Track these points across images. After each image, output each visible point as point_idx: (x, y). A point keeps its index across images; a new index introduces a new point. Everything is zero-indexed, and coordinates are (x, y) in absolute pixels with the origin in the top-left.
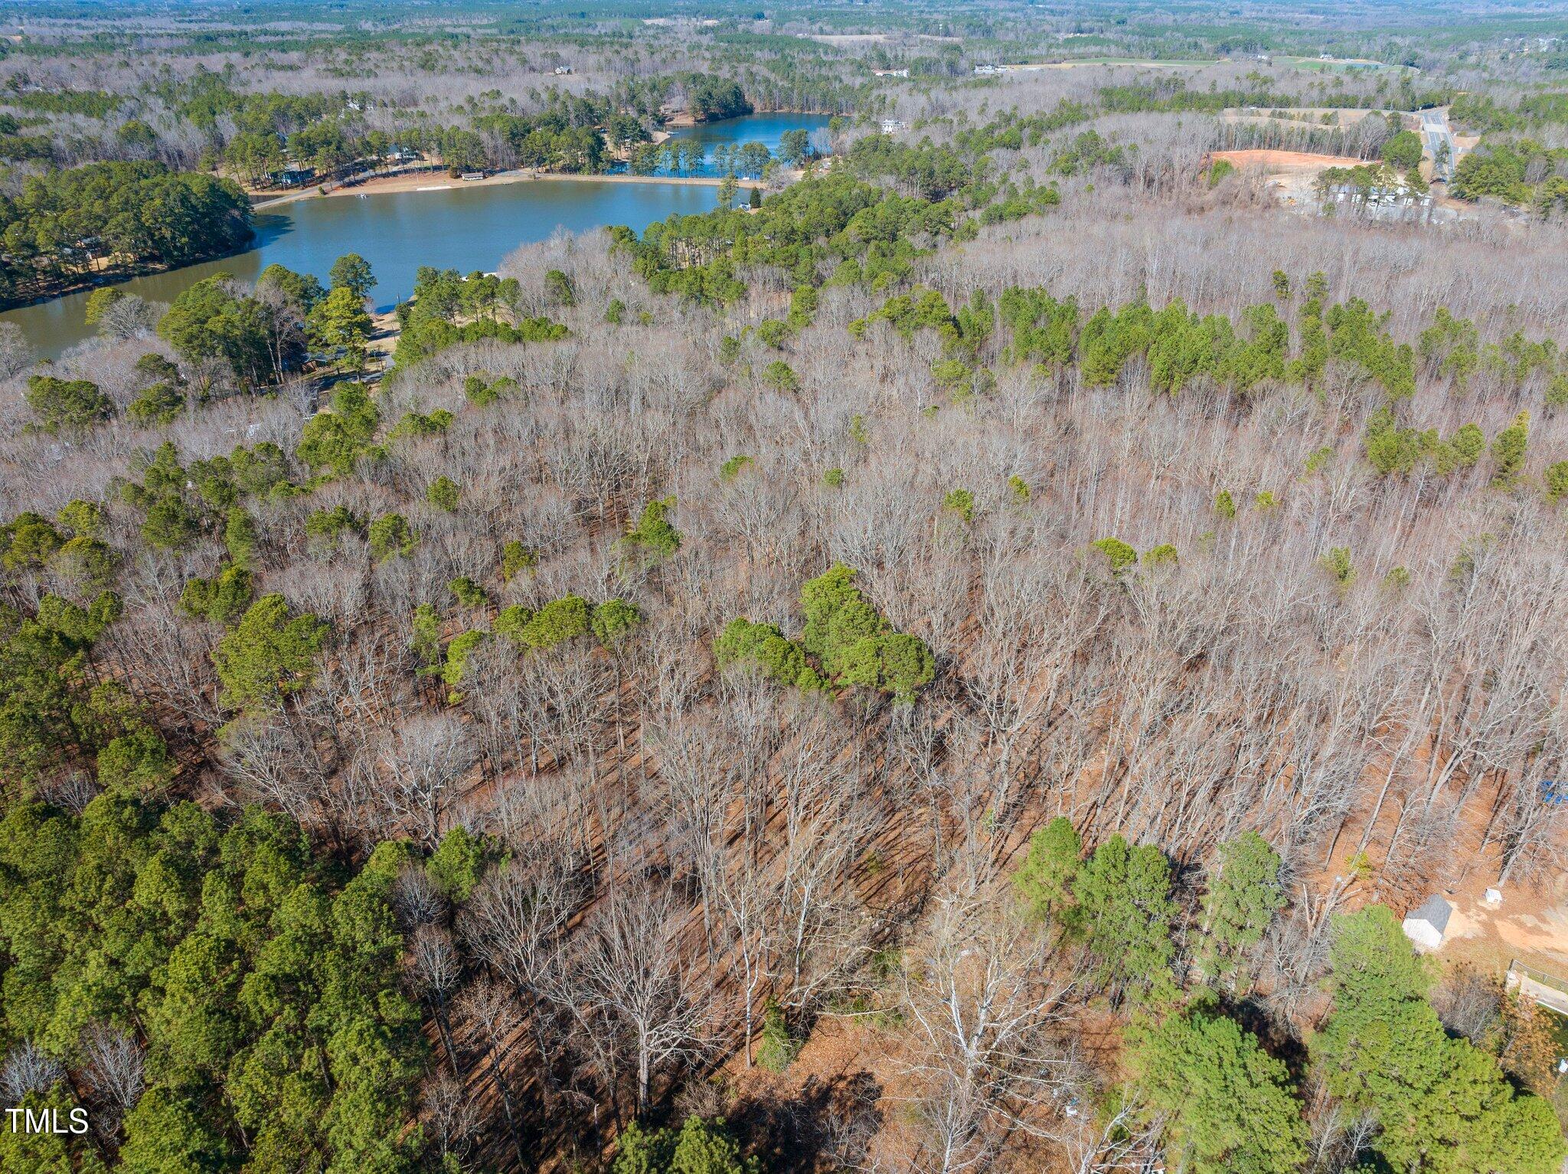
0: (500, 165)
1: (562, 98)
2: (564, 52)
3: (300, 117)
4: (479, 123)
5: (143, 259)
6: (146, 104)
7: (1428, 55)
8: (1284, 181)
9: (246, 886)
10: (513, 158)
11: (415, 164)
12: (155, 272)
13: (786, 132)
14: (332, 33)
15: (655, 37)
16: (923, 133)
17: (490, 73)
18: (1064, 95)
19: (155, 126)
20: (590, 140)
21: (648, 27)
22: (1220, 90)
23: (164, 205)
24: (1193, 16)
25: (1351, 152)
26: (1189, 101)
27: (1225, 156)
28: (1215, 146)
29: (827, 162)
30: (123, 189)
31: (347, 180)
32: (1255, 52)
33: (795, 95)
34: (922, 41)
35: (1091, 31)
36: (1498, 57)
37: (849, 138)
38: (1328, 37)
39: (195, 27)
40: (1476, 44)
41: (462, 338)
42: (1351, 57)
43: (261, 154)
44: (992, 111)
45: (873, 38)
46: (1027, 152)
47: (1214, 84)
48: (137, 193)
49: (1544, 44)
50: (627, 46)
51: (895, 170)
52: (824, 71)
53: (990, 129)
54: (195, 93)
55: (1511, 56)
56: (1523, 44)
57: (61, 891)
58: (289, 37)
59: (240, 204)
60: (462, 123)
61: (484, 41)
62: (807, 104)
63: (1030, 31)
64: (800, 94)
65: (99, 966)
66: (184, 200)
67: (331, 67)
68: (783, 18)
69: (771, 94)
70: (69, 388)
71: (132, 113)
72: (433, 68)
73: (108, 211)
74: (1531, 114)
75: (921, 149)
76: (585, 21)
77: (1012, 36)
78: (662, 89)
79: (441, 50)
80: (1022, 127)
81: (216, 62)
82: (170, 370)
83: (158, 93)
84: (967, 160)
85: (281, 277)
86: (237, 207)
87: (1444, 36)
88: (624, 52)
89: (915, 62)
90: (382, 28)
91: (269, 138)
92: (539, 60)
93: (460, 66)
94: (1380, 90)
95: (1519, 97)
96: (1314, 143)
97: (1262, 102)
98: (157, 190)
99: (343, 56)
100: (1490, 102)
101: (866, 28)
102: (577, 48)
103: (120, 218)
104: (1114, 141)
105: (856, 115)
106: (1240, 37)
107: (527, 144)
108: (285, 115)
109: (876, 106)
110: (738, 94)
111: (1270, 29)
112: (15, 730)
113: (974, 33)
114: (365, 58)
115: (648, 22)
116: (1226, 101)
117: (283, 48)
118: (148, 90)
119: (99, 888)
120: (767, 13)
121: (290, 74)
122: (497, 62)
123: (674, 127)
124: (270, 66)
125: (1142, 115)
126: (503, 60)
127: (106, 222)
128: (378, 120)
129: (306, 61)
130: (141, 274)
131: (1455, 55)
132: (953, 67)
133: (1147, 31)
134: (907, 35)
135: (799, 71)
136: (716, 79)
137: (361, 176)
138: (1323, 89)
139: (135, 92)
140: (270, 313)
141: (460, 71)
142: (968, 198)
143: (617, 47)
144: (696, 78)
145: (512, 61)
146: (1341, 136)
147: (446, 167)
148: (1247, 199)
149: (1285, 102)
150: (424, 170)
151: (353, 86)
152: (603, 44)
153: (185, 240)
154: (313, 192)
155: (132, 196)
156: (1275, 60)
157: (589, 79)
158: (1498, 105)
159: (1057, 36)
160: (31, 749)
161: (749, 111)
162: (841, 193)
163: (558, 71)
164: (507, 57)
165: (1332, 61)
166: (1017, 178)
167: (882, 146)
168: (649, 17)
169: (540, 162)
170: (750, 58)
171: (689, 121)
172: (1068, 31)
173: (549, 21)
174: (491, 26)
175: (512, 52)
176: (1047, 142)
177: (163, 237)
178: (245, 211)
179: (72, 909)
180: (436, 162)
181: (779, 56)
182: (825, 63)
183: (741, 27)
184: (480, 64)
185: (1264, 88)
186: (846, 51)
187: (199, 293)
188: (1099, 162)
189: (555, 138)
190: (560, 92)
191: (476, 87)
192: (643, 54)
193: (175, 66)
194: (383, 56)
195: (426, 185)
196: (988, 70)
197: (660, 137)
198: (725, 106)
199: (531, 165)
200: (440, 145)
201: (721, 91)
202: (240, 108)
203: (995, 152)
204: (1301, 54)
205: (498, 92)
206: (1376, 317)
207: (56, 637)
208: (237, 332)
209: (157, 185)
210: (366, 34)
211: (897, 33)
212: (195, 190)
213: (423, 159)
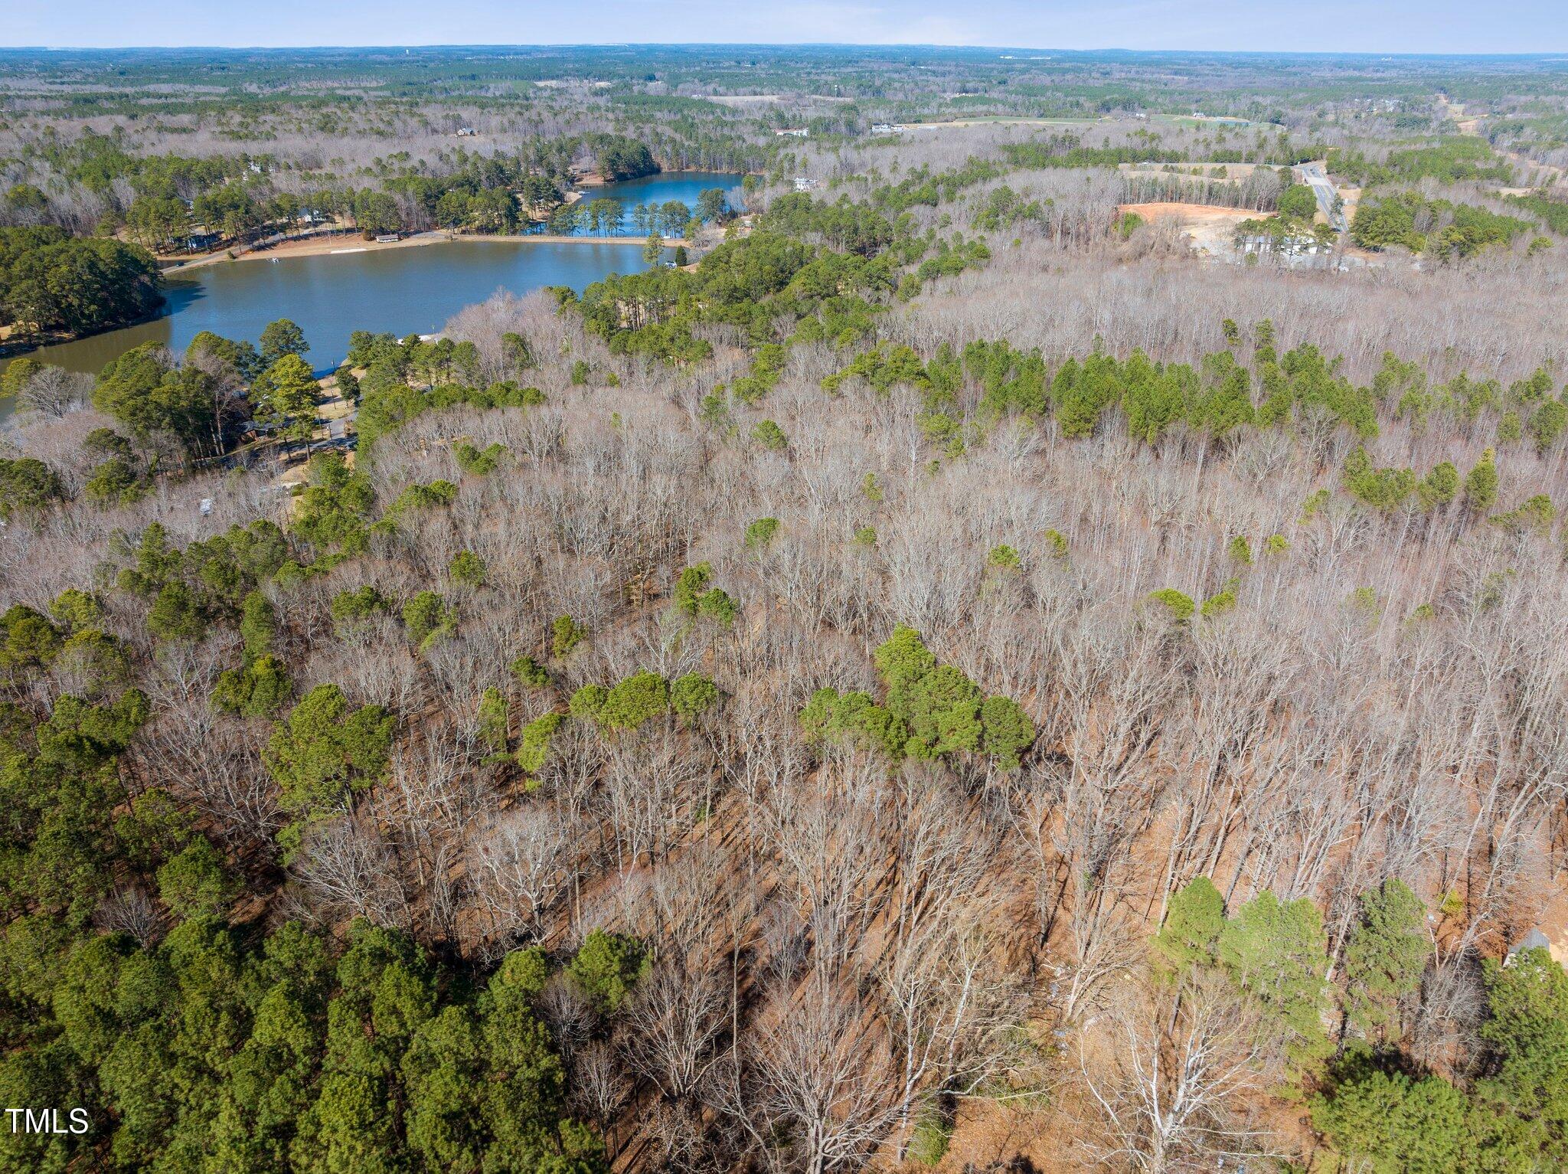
0: (415, 226)
1: (471, 160)
2: (467, 113)
3: (201, 179)
4: (391, 184)
5: (48, 328)
6: (32, 168)
7: (1292, 114)
8: (1194, 232)
9: (376, 1013)
10: (428, 220)
11: (327, 227)
12: (61, 341)
13: (703, 191)
14: (218, 95)
15: (551, 98)
16: (840, 192)
17: (392, 135)
18: (970, 152)
19: (46, 191)
20: (507, 201)
21: (541, 89)
22: (1112, 146)
23: (71, 271)
24: (1068, 77)
25: (1248, 205)
26: (1084, 157)
27: (1131, 209)
28: (1122, 200)
29: (747, 221)
30: (25, 255)
31: (256, 243)
32: (1133, 110)
33: (702, 156)
34: (815, 101)
35: (976, 91)
36: (1352, 116)
37: (766, 197)
38: (1196, 97)
39: (67, 89)
40: (1331, 104)
41: (431, 404)
42: (1220, 115)
43: (166, 219)
44: (904, 168)
45: (768, 98)
46: (944, 208)
47: (1107, 141)
48: (41, 259)
49: (1390, 105)
50: (528, 108)
51: (819, 227)
52: (726, 131)
53: (905, 187)
54: (85, 157)
55: (1363, 115)
56: (1372, 104)
57: (171, 1035)
58: (174, 100)
59: (151, 270)
60: (373, 185)
61: (382, 103)
62: (715, 164)
63: (917, 91)
64: (707, 154)
65: (231, 1117)
66: (92, 266)
67: (226, 129)
68: (675, 80)
69: (678, 154)
70: (15, 467)
71: (17, 178)
72: (333, 130)
73: (10, 278)
74: (1398, 168)
75: (840, 206)
76: (477, 83)
77: (901, 96)
78: (570, 150)
79: (339, 113)
80: (935, 183)
81: (103, 125)
82: (122, 446)
83: (46, 158)
84: (888, 217)
85: (215, 345)
86: (146, 273)
87: (1301, 96)
88: (527, 114)
89: (814, 121)
90: (268, 91)
91: (173, 201)
92: (442, 121)
93: (361, 128)
94: (1261, 146)
95: (1385, 152)
96: (1212, 196)
97: (1154, 157)
98: (63, 257)
99: (238, 119)
100: (1361, 157)
101: (758, 89)
102: (479, 111)
103: (24, 285)
104: (1027, 196)
105: (767, 175)
106: (1116, 96)
107: (442, 205)
108: (184, 178)
109: (786, 165)
110: (646, 154)
111: (1142, 89)
112: (62, 851)
113: (864, 93)
114: (261, 120)
115: (541, 84)
116: (1120, 156)
117: (171, 110)
118: (32, 153)
119: (213, 1027)
120: (658, 75)
121: (184, 136)
122: (398, 124)
123: (583, 188)
124: (161, 129)
125: (1050, 170)
126: (405, 122)
127: (8, 290)
128: (286, 183)
129: (198, 123)
130: (49, 343)
131: (1314, 114)
132: (850, 125)
133: (1029, 91)
134: (800, 96)
135: (701, 131)
136: (623, 139)
137: (271, 239)
138: (1208, 145)
139: (18, 155)
140: (211, 383)
141: (362, 133)
142: (901, 254)
143: (517, 109)
144: (603, 139)
145: (414, 122)
146: (1236, 189)
147: (360, 230)
148: (1163, 249)
149: (1174, 157)
150: (336, 233)
151: (253, 148)
152: (503, 105)
153: (93, 307)
154: (222, 256)
155: (36, 263)
156: (1153, 117)
157: (495, 141)
158: (1368, 159)
159: (945, 95)
160: (80, 871)
161: (657, 170)
162: (776, 251)
163: (460, 132)
164: (408, 118)
165: (1205, 119)
166: (944, 235)
167: (802, 205)
168: (540, 79)
169: (456, 223)
170: (650, 119)
171: (597, 181)
172: (953, 91)
173: (439, 83)
174: (381, 88)
175: (413, 115)
176: (963, 198)
177: (70, 305)
178: (154, 277)
179: (184, 1054)
180: (348, 224)
181: (679, 116)
182: (726, 123)
183: (636, 89)
184: (382, 126)
185: (1154, 144)
186: (743, 112)
187: (128, 364)
188: (1020, 217)
189: (471, 199)
190: (469, 154)
191: (383, 149)
192: (546, 115)
193: (59, 129)
194: (278, 119)
195: (339, 248)
196: (885, 129)
197: (573, 197)
198: (633, 166)
199: (446, 226)
200: (353, 208)
201: (629, 151)
202: (136, 171)
203: (916, 208)
204: (1175, 112)
205: (407, 154)
206: (1327, 362)
207: (87, 744)
208: (183, 403)
209: (62, 251)
210: (252, 97)
211: (790, 94)
212: (102, 256)
213: (333, 222)
